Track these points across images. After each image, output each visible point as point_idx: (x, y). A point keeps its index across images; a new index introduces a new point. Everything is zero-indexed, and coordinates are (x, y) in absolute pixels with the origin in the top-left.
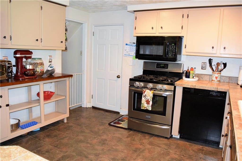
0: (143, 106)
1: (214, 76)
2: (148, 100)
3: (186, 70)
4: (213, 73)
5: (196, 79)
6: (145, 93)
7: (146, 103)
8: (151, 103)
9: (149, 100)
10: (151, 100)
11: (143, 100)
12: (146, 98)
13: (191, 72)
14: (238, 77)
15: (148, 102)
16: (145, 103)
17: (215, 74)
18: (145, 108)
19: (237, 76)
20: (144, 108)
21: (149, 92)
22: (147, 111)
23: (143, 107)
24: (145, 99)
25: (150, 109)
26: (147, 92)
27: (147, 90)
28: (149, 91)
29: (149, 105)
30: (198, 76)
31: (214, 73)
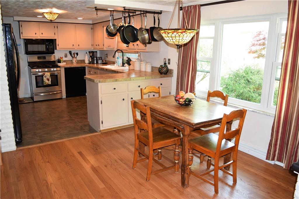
5: (65, 63)
6: (45, 75)
8: (50, 80)
13: (61, 60)
15: (48, 80)
25: (50, 83)
28: (47, 73)
30: (64, 61)
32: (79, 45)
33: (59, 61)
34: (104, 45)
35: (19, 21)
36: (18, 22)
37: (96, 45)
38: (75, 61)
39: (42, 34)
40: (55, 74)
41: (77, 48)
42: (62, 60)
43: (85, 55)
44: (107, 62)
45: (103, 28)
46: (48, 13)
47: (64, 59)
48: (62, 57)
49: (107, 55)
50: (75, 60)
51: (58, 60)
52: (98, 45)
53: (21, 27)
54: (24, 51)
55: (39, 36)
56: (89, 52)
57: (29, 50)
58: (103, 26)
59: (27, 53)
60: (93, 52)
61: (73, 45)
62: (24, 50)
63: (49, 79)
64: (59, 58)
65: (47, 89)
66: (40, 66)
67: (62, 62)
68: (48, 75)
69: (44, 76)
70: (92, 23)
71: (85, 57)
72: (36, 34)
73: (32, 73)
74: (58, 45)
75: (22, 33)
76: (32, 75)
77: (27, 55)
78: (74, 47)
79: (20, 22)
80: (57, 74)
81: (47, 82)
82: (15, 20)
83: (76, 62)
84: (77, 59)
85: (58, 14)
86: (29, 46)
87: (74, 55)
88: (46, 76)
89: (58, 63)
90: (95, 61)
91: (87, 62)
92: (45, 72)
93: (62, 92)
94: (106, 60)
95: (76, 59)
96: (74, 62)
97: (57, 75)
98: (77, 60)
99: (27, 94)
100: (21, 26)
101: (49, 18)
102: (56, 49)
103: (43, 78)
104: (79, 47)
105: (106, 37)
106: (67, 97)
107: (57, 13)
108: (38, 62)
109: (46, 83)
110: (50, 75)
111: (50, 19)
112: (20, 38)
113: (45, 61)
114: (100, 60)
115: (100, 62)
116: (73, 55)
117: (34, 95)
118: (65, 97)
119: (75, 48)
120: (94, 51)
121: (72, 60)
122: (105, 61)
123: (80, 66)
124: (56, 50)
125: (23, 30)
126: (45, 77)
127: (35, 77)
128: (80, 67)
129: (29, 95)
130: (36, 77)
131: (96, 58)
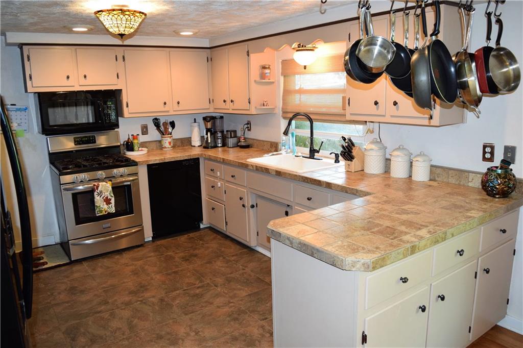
0: (101, 209)
1: (167, 142)
2: (107, 197)
3: (127, 139)
4: (162, 137)
6: (99, 189)
7: (105, 203)
8: (113, 201)
9: (109, 197)
10: (112, 197)
11: (99, 201)
12: (103, 196)
13: (135, 141)
14: (191, 138)
15: (107, 201)
16: (103, 205)
17: (167, 138)
18: (106, 212)
19: (190, 136)
20: (104, 212)
21: (106, 185)
22: (109, 216)
23: (102, 211)
24: (101, 197)
25: (113, 210)
26: (102, 185)
27: (100, 183)
28: (104, 183)
29: (110, 206)
31: (164, 137)
32: (178, 103)
33: (130, 146)
34: (249, 103)
35: (21, 46)
36: (19, 50)
37: (225, 101)
38: (170, 143)
39: (85, 77)
40: (125, 184)
41: (174, 111)
42: (138, 143)
43: (191, 126)
44: (250, 142)
45: (248, 55)
46: (114, 10)
47: (143, 138)
48: (135, 135)
49: (248, 124)
50: (169, 140)
51: (128, 142)
52: (232, 101)
53: (29, 60)
54: (38, 125)
55: (76, 85)
56: (205, 119)
57: (51, 123)
58: (248, 52)
59: (48, 129)
60: (213, 119)
61: (165, 103)
62: (37, 122)
63: (110, 200)
64: (129, 139)
65: (104, 226)
66: (85, 166)
67: (136, 148)
68: (106, 188)
69: (96, 193)
70: (208, 46)
71: (192, 132)
72: (68, 77)
73: (63, 187)
74: (127, 106)
75: (31, 78)
76: (64, 192)
77: (46, 135)
78: (167, 108)
79: (24, 47)
80: (129, 183)
81: (104, 207)
82: (9, 41)
83: (172, 144)
84: (174, 137)
85: (143, 16)
86: (50, 111)
87: (166, 129)
88: (101, 192)
89: (129, 150)
90: (219, 141)
91: (196, 142)
92: (99, 180)
93: (143, 229)
94: (246, 136)
95: (170, 137)
96: (167, 145)
97: (129, 186)
98: (174, 139)
99: (49, 235)
100: (28, 57)
101: (116, 29)
102: (122, 116)
103: (93, 197)
104: (180, 108)
105: (255, 81)
106: (155, 238)
107: (140, 12)
108: (76, 151)
109: (101, 212)
110: (112, 188)
111: (117, 32)
112: (26, 91)
113: (95, 149)
114: (231, 137)
115: (231, 142)
116: (162, 128)
117: (72, 244)
118: (151, 239)
119: (168, 111)
120: (214, 115)
121: (160, 142)
122: (245, 139)
123: (186, 158)
124: (122, 118)
125: (33, 68)
126: (98, 194)
127: (71, 196)
128: (186, 160)
129: (55, 239)
130: (75, 196)
131: (222, 132)
